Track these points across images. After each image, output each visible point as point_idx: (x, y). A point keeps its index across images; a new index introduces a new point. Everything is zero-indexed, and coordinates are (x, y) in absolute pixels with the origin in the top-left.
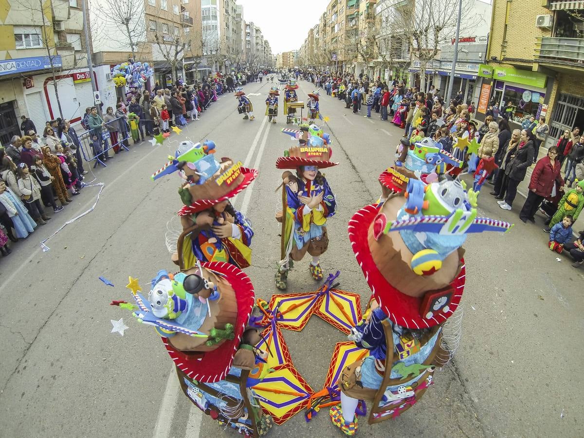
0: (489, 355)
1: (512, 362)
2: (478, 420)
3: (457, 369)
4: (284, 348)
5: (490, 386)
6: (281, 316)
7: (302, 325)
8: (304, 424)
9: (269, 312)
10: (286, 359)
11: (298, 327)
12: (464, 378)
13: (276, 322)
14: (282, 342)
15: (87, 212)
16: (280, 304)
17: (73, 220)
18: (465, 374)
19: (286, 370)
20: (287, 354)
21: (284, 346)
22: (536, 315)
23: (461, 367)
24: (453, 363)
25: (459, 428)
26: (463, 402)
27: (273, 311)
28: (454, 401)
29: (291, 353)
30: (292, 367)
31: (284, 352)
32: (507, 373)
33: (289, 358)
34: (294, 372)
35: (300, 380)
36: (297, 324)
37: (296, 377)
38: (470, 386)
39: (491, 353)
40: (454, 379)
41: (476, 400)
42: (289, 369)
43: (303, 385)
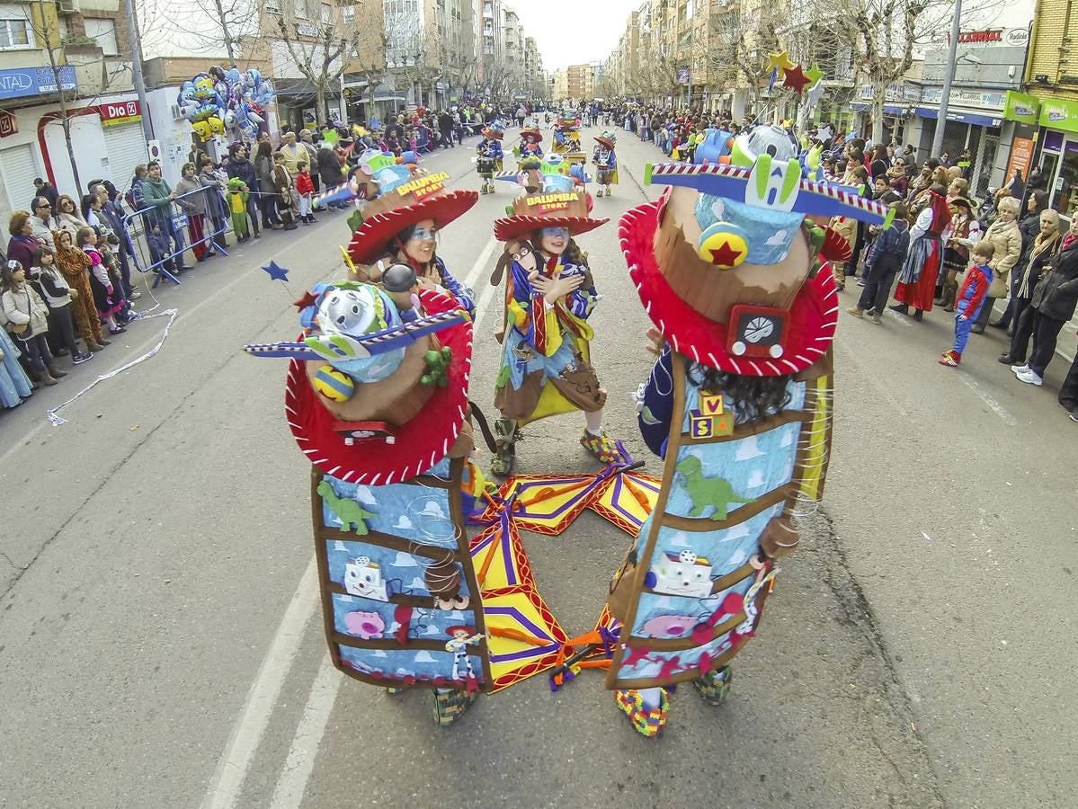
0: (953, 622)
1: (1004, 642)
2: (919, 737)
3: (878, 637)
4: (522, 560)
5: (951, 678)
6: (522, 507)
7: (561, 526)
8: (547, 694)
9: (498, 501)
10: (522, 579)
11: (554, 529)
12: (893, 654)
13: (510, 517)
14: (519, 550)
15: (143, 358)
16: (520, 489)
17: (114, 373)
18: (896, 646)
19: (522, 596)
20: (525, 571)
21: (520, 556)
22: (1068, 571)
23: (889, 633)
24: (873, 626)
25: (875, 743)
26: (887, 698)
27: (506, 499)
28: (867, 693)
29: (534, 570)
30: (534, 591)
31: (519, 567)
32: (990, 660)
33: (530, 576)
34: (536, 601)
35: (546, 617)
36: (552, 523)
37: (538, 610)
38: (904, 672)
39: (959, 620)
40: (869, 653)
41: (916, 699)
42: (528, 595)
43: (549, 626)
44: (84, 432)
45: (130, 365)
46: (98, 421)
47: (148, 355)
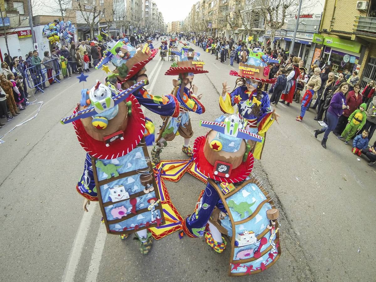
0: (308, 208)
1: (324, 213)
2: (300, 246)
3: (285, 214)
5: (308, 226)
6: (164, 172)
7: (178, 178)
8: (178, 240)
9: (156, 170)
10: (166, 198)
11: (176, 180)
12: (290, 219)
13: (160, 176)
14: (164, 188)
15: (31, 118)
16: (163, 165)
17: (21, 124)
18: (291, 217)
19: (167, 205)
20: (167, 195)
21: (165, 190)
22: (341, 189)
23: (288, 212)
24: (283, 210)
25: (287, 250)
26: (290, 234)
27: (158, 169)
28: (283, 233)
29: (170, 195)
30: (171, 203)
31: (165, 194)
32: (320, 219)
33: (169, 197)
34: (172, 206)
35: (176, 212)
36: (175, 178)
37: (173, 210)
38: (294, 225)
39: (309, 206)
40: (283, 219)
41: (299, 234)
42: (169, 204)
43: (177, 216)
44: (11, 146)
45: (27, 121)
46: (15, 142)
47: (33, 118)
